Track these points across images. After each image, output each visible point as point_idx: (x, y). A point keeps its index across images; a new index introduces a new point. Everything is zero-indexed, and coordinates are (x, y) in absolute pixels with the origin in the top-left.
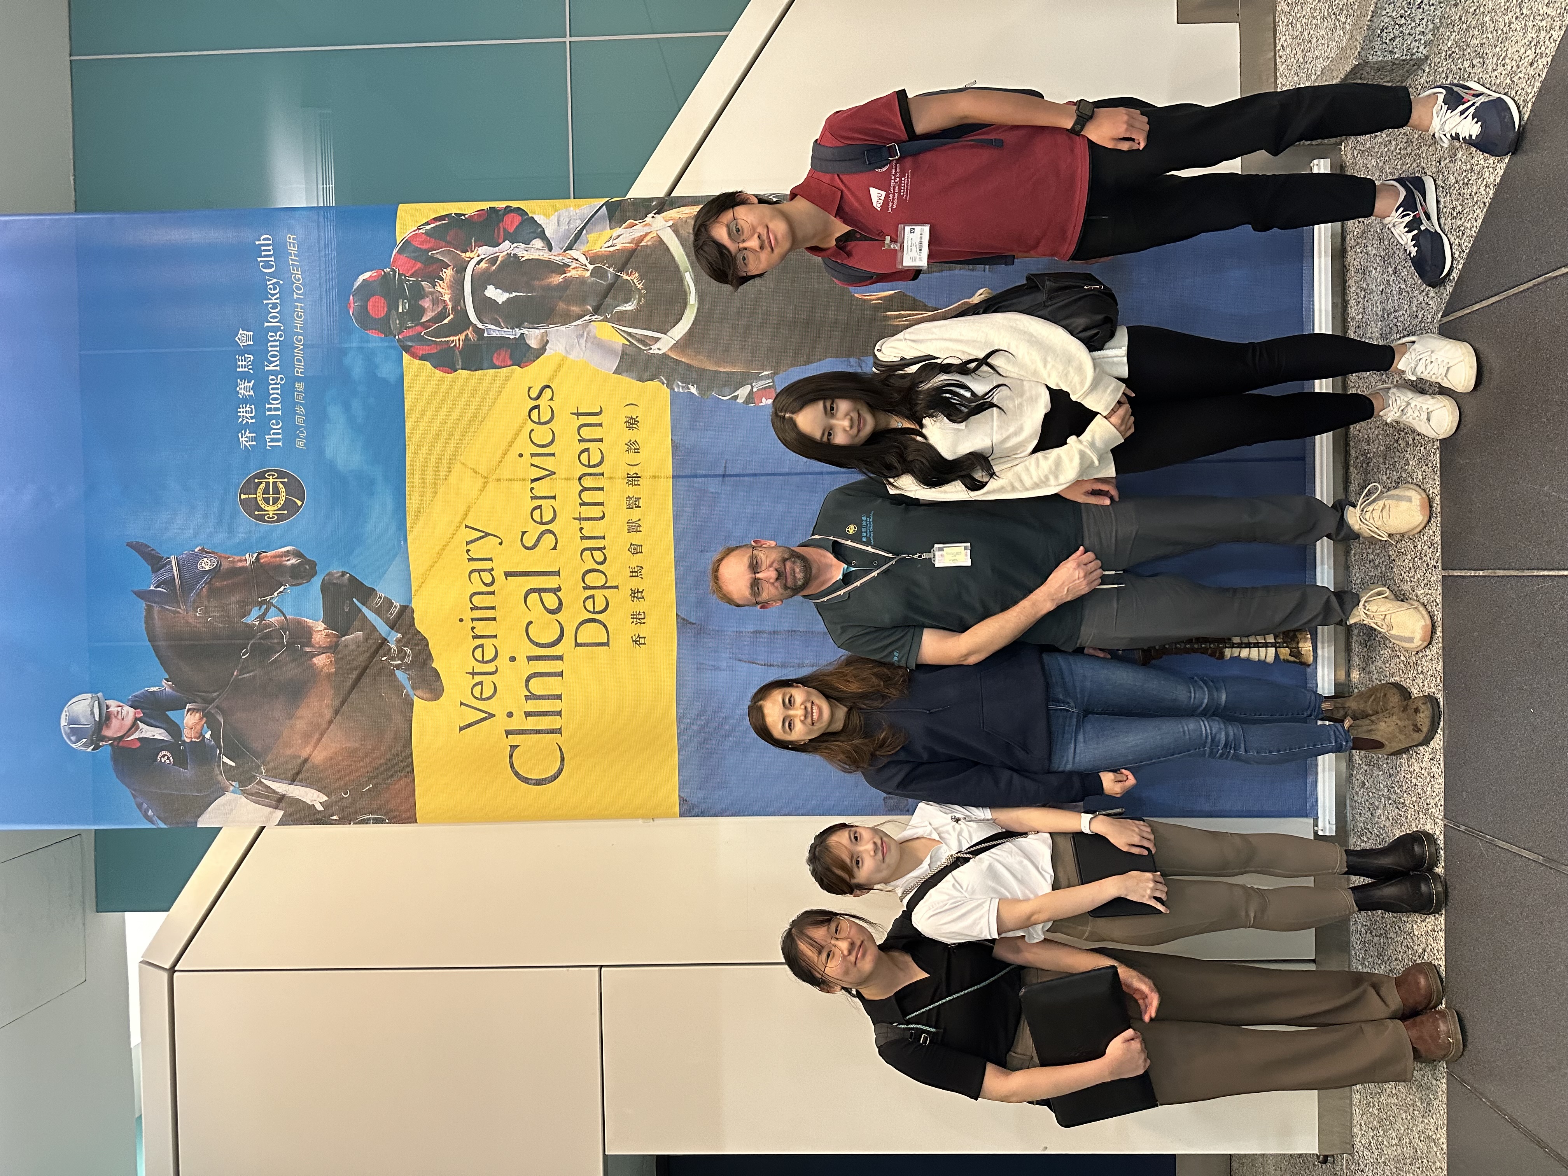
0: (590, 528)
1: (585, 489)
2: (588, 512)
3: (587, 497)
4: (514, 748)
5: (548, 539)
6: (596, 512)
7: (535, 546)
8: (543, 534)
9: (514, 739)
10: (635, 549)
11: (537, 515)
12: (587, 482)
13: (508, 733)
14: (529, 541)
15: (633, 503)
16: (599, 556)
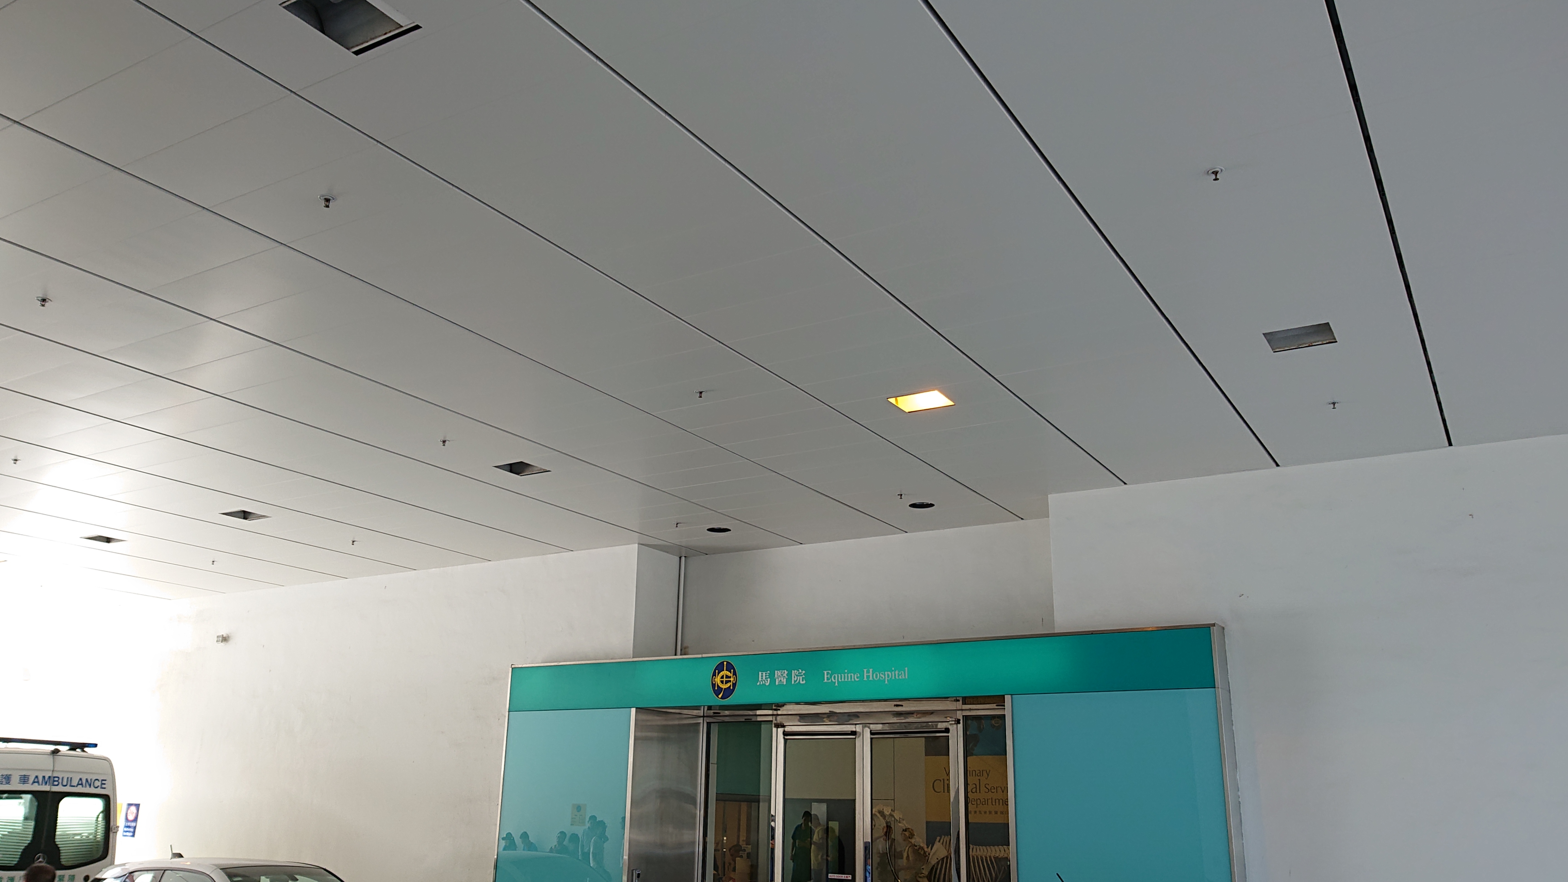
0: (990, 801)
1: (999, 800)
2: (994, 800)
3: (997, 800)
4: (940, 780)
5: (987, 791)
6: (994, 803)
7: (986, 787)
8: (988, 789)
9: (942, 781)
10: (985, 812)
11: (993, 788)
12: (1001, 801)
13: (944, 780)
14: (987, 786)
15: (996, 813)
16: (984, 803)
